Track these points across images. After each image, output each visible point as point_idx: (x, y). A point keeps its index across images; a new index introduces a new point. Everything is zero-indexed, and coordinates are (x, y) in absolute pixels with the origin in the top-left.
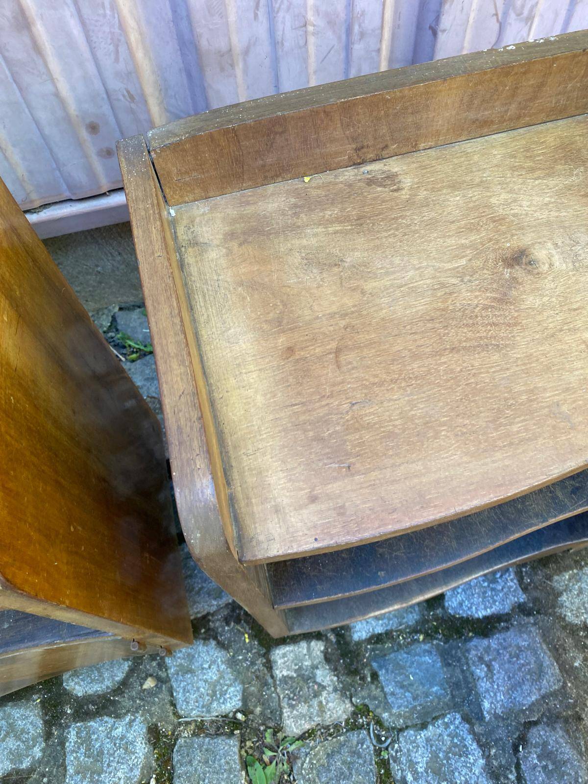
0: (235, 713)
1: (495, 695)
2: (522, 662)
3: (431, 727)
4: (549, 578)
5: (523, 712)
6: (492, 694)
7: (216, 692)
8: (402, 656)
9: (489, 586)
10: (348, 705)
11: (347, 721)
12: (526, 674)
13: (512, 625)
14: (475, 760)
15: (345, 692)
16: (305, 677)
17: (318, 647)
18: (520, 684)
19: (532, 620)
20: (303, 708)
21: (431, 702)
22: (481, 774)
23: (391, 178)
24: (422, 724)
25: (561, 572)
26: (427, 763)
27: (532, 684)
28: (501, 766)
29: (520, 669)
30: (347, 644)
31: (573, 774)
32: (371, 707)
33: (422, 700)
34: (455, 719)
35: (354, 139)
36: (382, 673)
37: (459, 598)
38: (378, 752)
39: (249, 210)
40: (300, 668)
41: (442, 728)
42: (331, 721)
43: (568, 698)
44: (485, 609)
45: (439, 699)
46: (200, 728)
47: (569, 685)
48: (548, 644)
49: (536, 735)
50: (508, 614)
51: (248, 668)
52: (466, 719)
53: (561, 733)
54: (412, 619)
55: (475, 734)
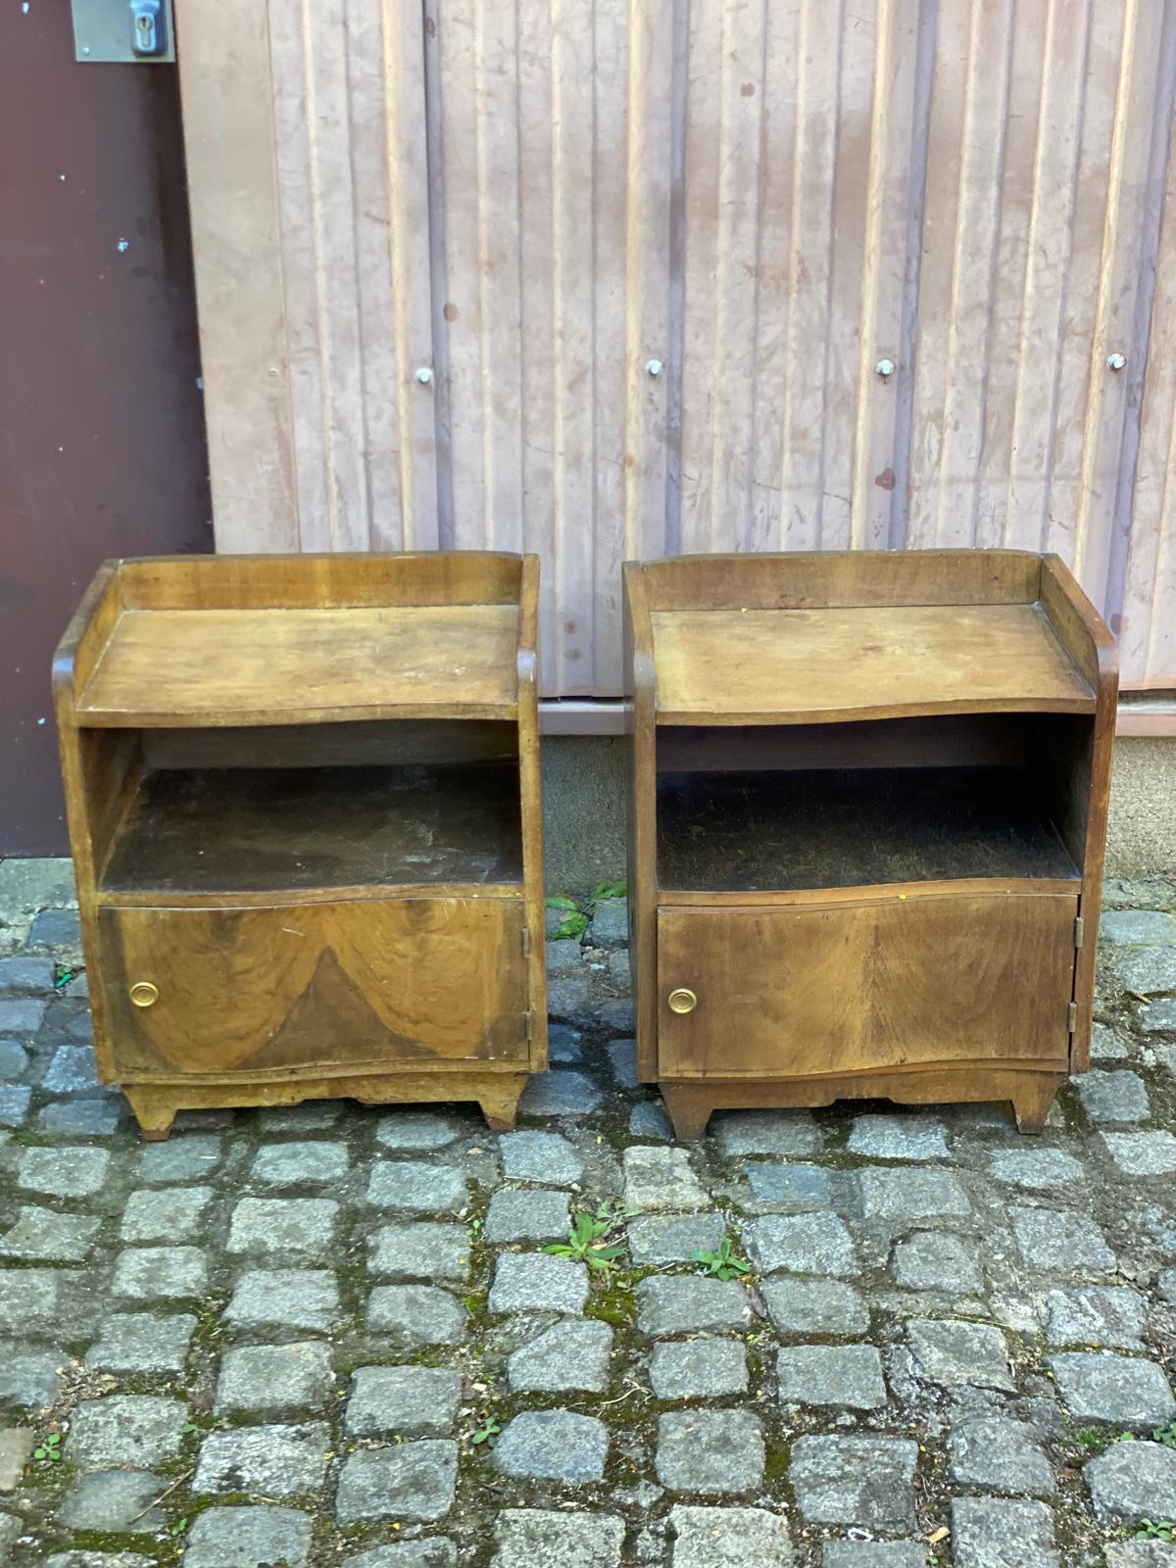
0: (571, 1182)
1: (883, 1202)
2: (925, 1189)
3: (798, 1217)
4: (987, 1149)
5: (914, 1221)
7: (552, 1165)
8: (782, 1169)
9: (907, 1138)
10: (706, 1196)
11: (701, 1207)
12: (927, 1197)
13: (924, 1167)
14: (843, 1243)
15: (705, 1187)
16: (661, 1170)
17: (681, 1154)
18: (916, 1201)
19: (951, 1169)
20: (652, 1188)
21: (805, 1201)
22: (847, 1254)
23: (803, 617)
24: (789, 1214)
25: (1003, 1147)
26: (785, 1237)
27: (931, 1204)
28: (872, 1252)
29: (920, 1192)
30: (720, 1156)
31: (956, 1267)
32: (733, 1199)
33: (794, 1199)
34: (829, 1215)
35: (780, 588)
36: (753, 1176)
37: (866, 1140)
38: (730, 1230)
40: (657, 1163)
41: (811, 1219)
42: (682, 1205)
43: (972, 1223)
44: (896, 1153)
45: (816, 1202)
46: (527, 1186)
47: (978, 1216)
48: (963, 1186)
49: (923, 1237)
50: (921, 1160)
52: (842, 1216)
53: (953, 1241)
54: (804, 1151)
55: (848, 1227)
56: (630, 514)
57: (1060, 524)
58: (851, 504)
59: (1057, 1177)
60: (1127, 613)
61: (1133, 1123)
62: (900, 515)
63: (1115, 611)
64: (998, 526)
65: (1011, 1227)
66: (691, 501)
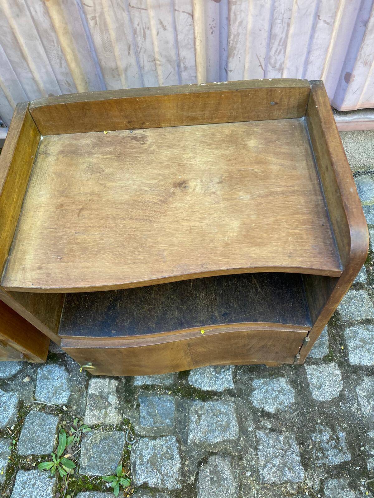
0: (63, 405)
1: (198, 432)
2: (219, 419)
3: (158, 440)
4: (252, 380)
5: (210, 445)
6: (196, 431)
7: (56, 393)
8: (156, 399)
9: (215, 375)
10: (120, 417)
11: (117, 425)
12: (219, 426)
13: (221, 399)
14: (176, 464)
15: (121, 410)
16: (103, 397)
17: (114, 384)
18: (213, 431)
19: (233, 399)
20: (96, 412)
21: (163, 427)
22: (177, 472)
23: (144, 138)
24: (154, 437)
25: (259, 378)
26: (150, 458)
27: (220, 432)
28: (189, 471)
29: (216, 423)
30: (130, 386)
31: (226, 487)
32: (131, 421)
33: (158, 425)
34: (172, 439)
35: (126, 117)
36: (142, 405)
37: (197, 377)
38: (127, 445)
39: (74, 142)
40: (102, 392)
41: (164, 442)
42: (109, 423)
43: (238, 446)
44: (209, 387)
45: (168, 427)
46: (44, 408)
47: (242, 439)
48: (237, 414)
49: (214, 460)
50: (220, 392)
51: (76, 385)
52: (178, 441)
53: (227, 463)
54: (168, 382)
55: (180, 450)
56: (60, 32)
57: (325, 21)
58: (193, 16)
59: (282, 403)
60: (355, 73)
61: (320, 359)
62: (225, 22)
63: (348, 70)
64: (286, 25)
65: (256, 449)
66: (93, 21)
